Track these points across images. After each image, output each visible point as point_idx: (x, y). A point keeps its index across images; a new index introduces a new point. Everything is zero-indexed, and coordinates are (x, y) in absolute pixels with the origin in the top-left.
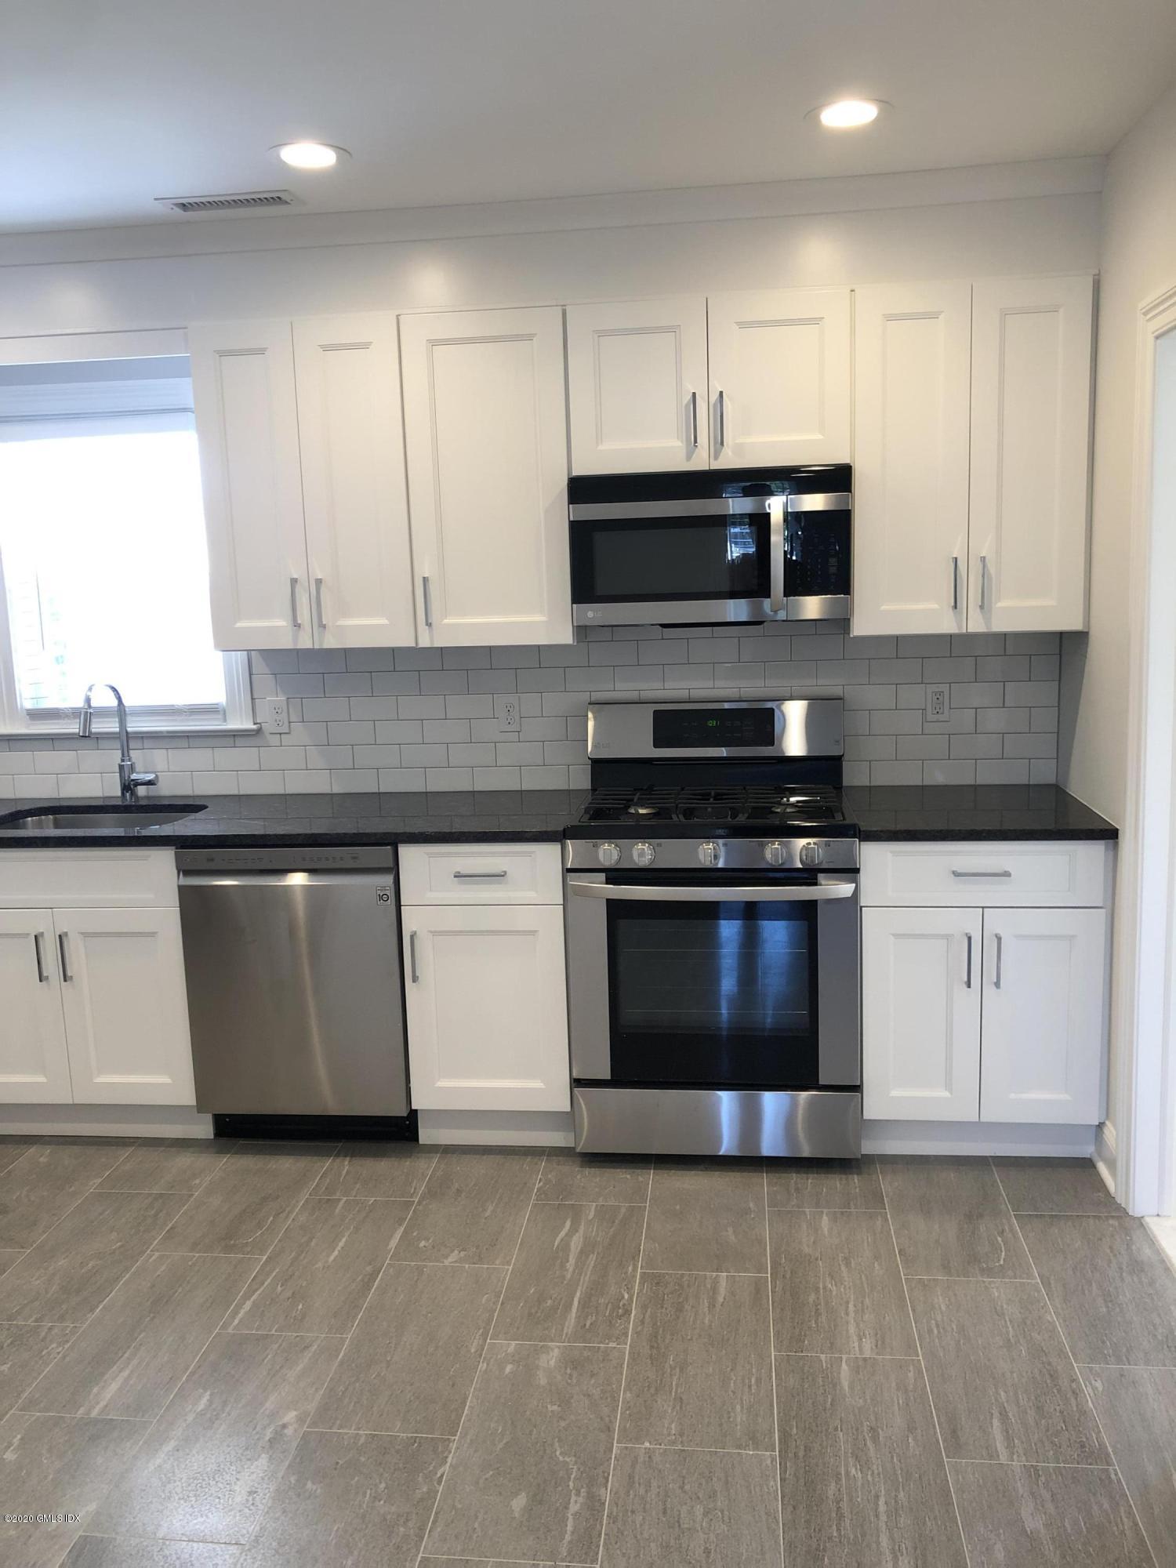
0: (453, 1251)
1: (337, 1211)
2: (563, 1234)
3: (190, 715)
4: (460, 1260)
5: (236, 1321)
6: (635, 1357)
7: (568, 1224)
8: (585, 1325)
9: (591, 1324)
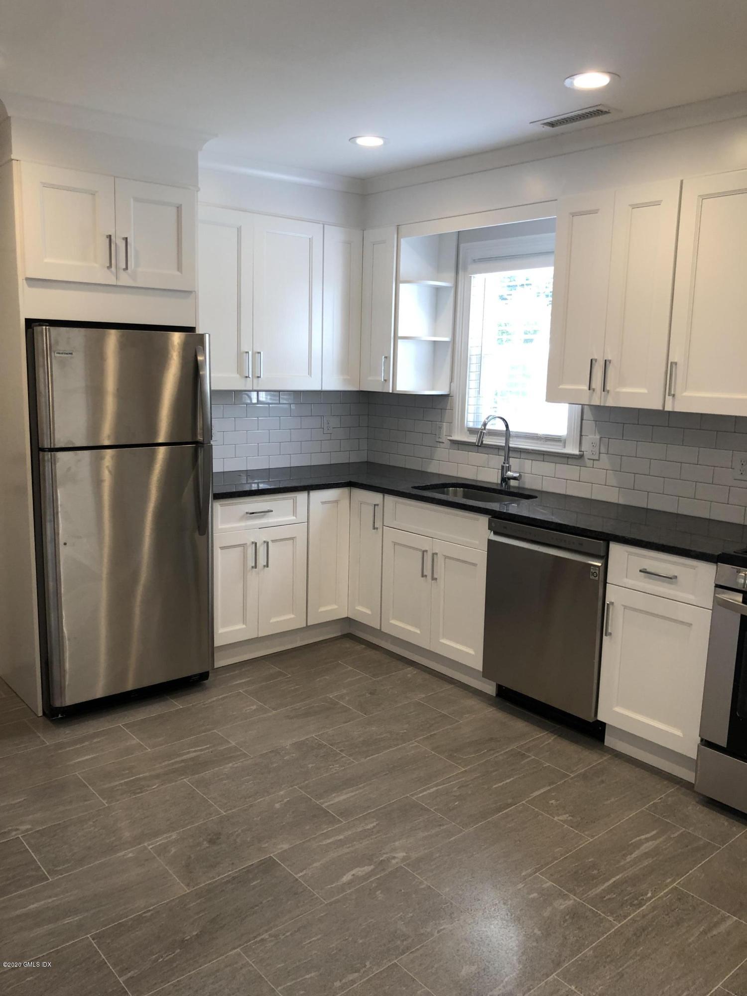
0: (565, 814)
1: (522, 763)
2: (643, 837)
3: (546, 441)
4: (565, 821)
5: (421, 795)
6: (618, 932)
7: (654, 832)
8: (605, 897)
9: (609, 899)
